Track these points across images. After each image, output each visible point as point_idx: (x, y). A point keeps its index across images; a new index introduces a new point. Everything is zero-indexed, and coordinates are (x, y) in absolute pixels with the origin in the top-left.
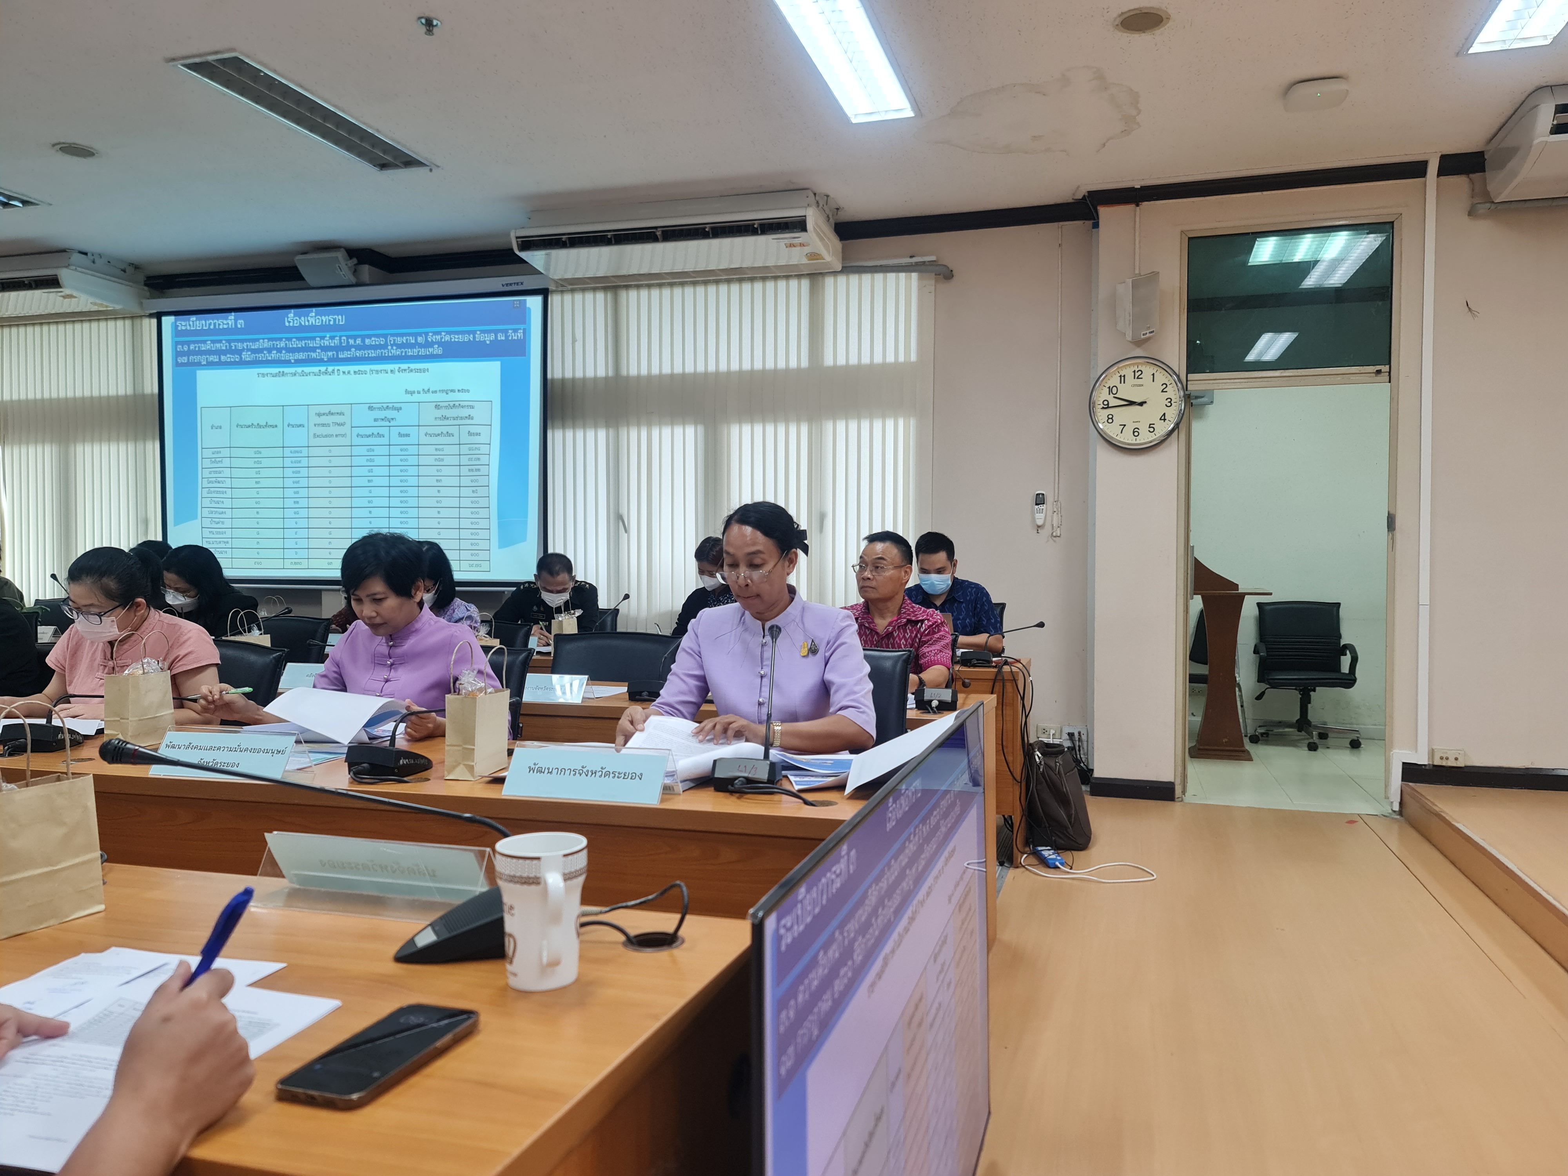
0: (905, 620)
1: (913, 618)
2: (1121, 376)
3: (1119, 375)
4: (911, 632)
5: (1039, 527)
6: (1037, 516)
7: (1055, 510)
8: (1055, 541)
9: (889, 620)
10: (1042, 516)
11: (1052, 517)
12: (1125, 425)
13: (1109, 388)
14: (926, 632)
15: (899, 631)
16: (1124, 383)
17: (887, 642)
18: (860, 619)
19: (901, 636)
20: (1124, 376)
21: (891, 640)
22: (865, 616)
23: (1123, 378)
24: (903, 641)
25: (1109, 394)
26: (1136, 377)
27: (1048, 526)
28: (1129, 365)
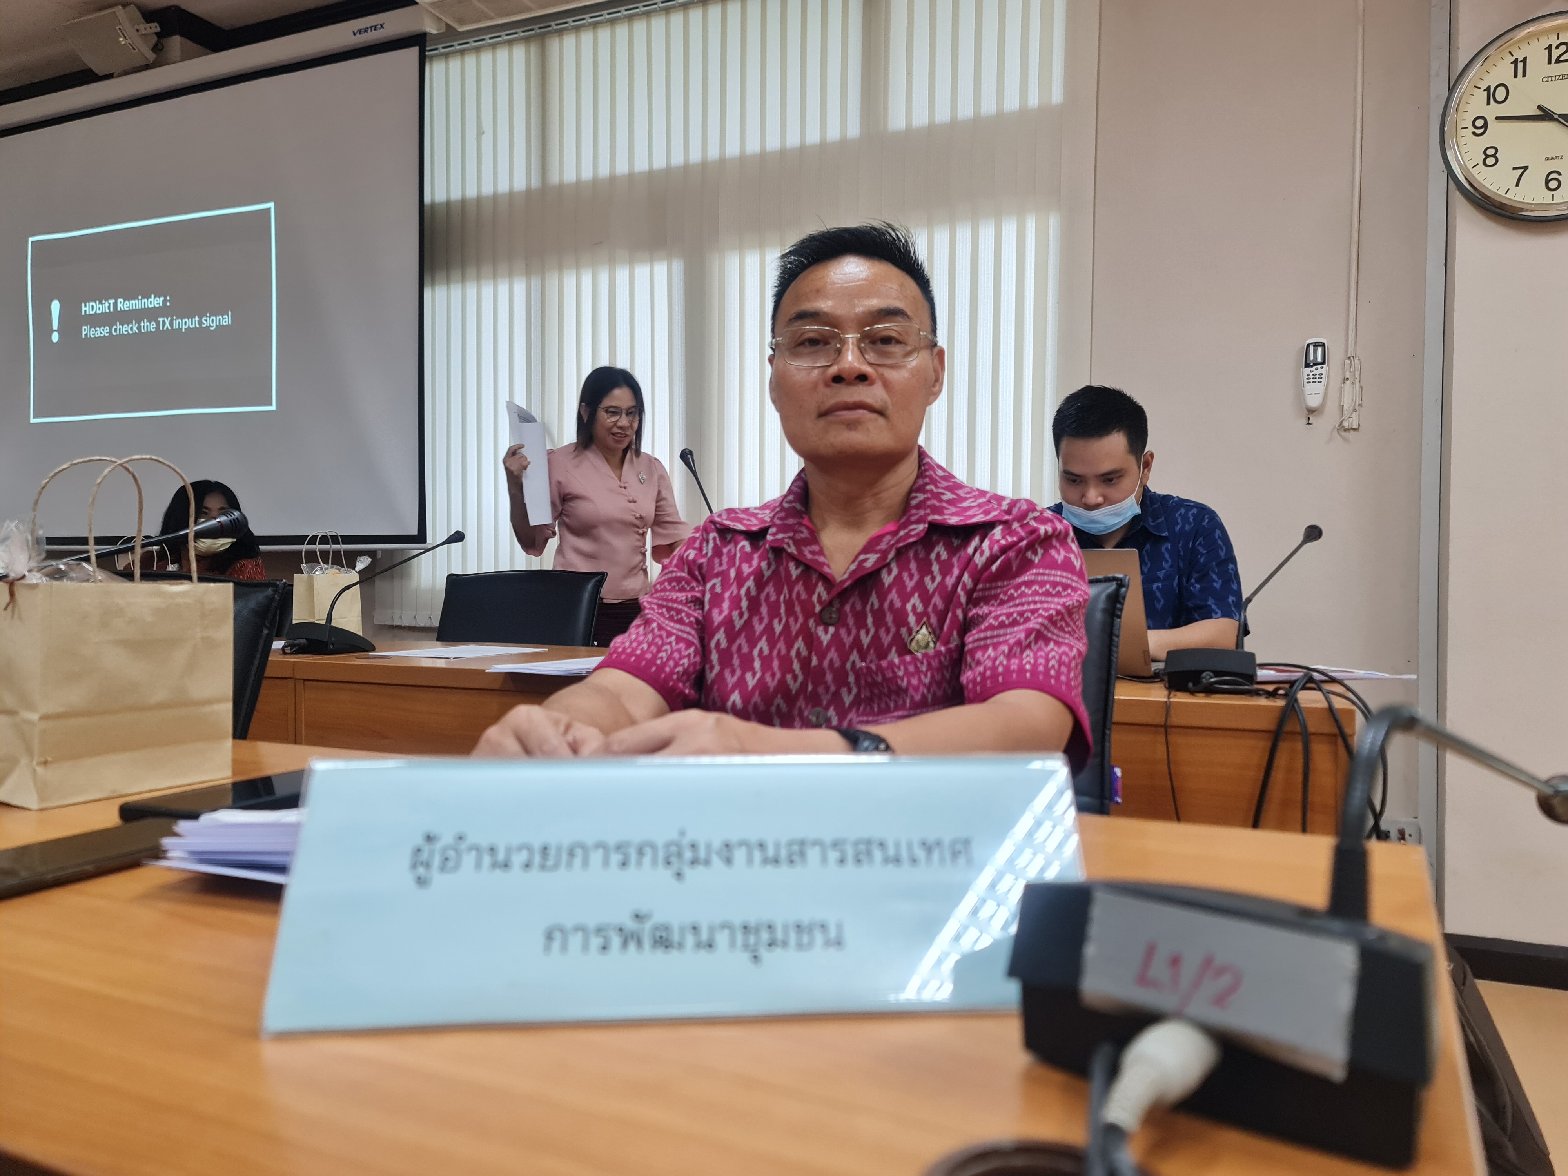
0: (921, 527)
1: (954, 520)
2: (1515, 62)
3: (1513, 59)
4: (946, 570)
5: (1311, 411)
6: (1309, 388)
7: (1347, 375)
8: (1346, 440)
9: (872, 531)
10: (1320, 388)
11: (1341, 390)
12: (1526, 168)
13: (1488, 89)
14: (994, 568)
15: (904, 566)
16: (1524, 75)
17: (859, 607)
18: (773, 530)
19: (910, 584)
20: (1524, 61)
21: (874, 599)
22: (791, 521)
23: (1520, 67)
24: (915, 600)
25: (1489, 103)
26: (1553, 60)
27: (1331, 408)
28: (1537, 35)
